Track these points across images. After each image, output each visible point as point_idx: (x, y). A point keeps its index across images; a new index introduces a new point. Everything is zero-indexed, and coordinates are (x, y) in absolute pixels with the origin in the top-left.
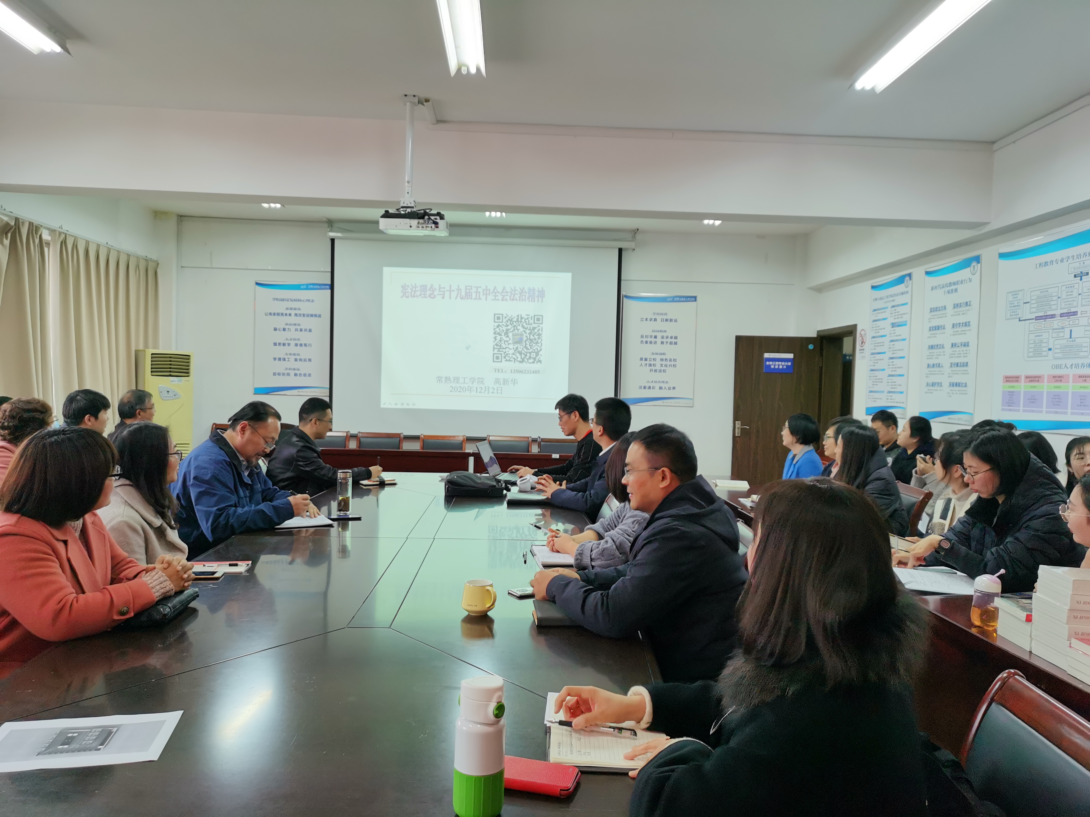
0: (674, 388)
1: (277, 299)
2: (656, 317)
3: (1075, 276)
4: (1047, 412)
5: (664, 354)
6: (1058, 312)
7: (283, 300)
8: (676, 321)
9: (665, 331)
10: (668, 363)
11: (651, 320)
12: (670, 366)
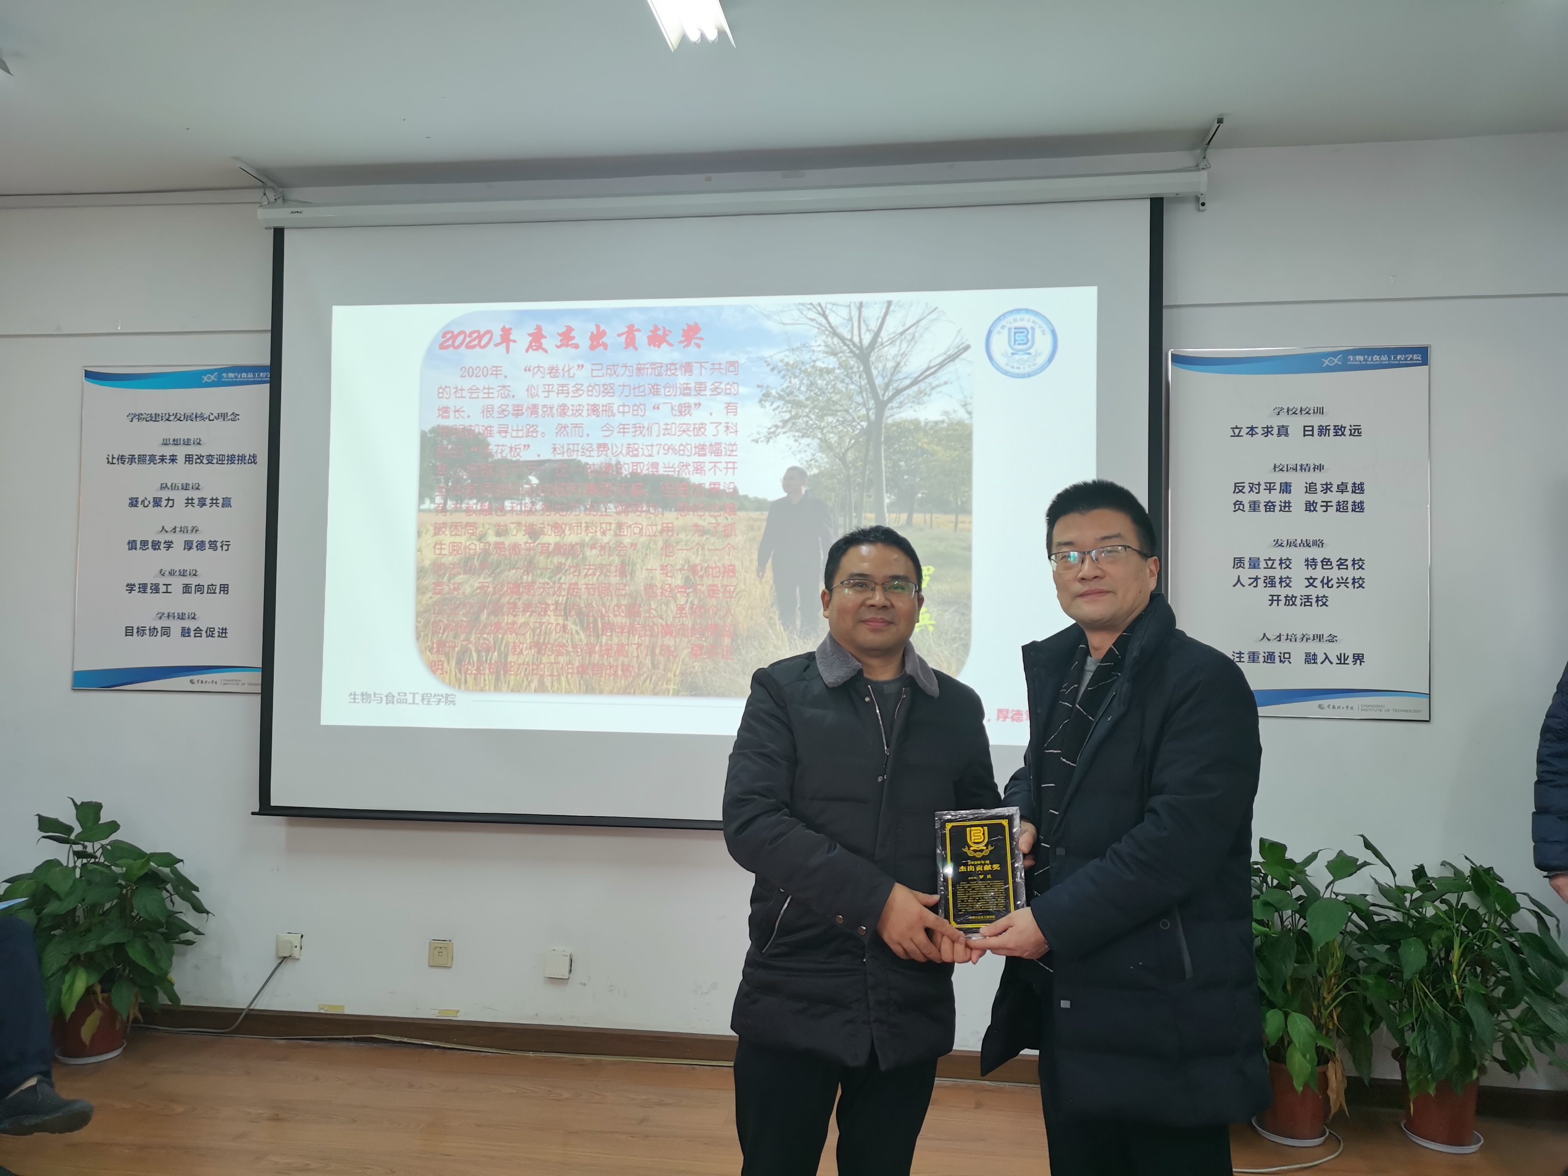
0: (1359, 658)
1: (139, 417)
2: (1284, 420)
5: (1319, 543)
7: (154, 418)
8: (1356, 431)
9: (1320, 468)
10: (1335, 574)
11: (1268, 431)
12: (1341, 582)
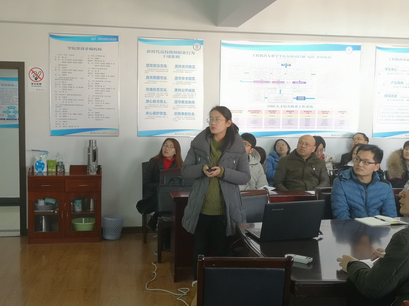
3: (282, 65)
4: (265, 128)
6: (271, 81)
